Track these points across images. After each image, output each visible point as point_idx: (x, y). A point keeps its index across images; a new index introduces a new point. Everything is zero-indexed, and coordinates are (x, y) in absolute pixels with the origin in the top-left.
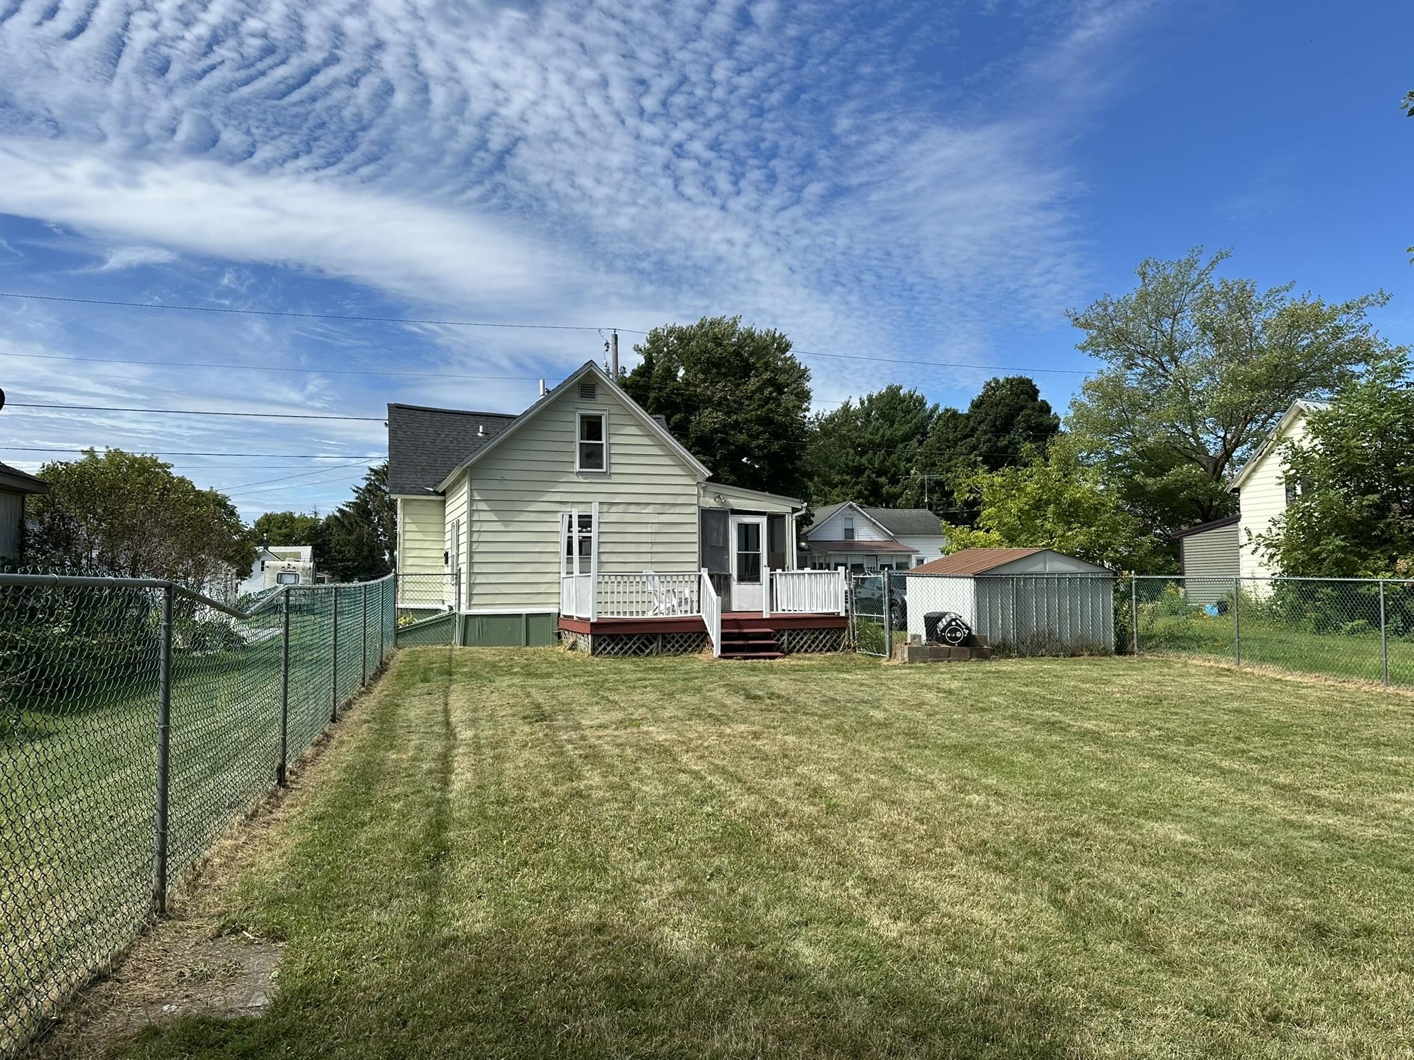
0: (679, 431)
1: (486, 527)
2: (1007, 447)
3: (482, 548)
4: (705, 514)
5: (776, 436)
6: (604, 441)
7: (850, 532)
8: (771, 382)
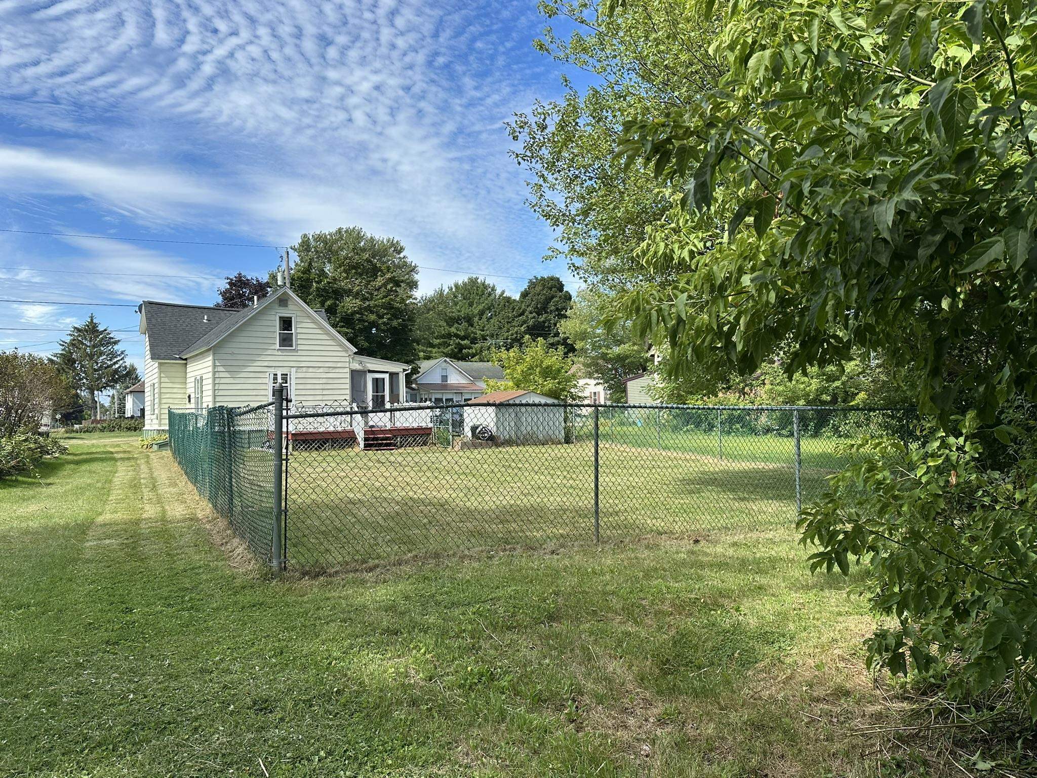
0: (331, 312)
1: (223, 381)
2: (544, 322)
3: (221, 393)
4: (353, 372)
5: (395, 316)
6: (293, 331)
7: (445, 378)
8: (391, 280)
